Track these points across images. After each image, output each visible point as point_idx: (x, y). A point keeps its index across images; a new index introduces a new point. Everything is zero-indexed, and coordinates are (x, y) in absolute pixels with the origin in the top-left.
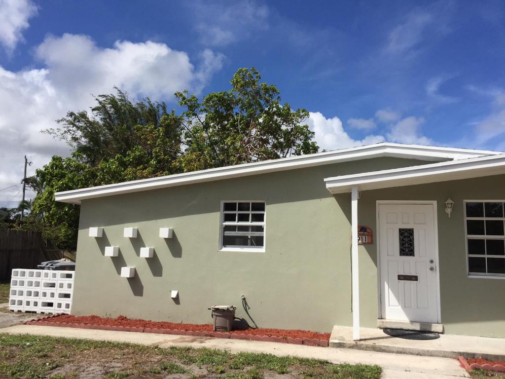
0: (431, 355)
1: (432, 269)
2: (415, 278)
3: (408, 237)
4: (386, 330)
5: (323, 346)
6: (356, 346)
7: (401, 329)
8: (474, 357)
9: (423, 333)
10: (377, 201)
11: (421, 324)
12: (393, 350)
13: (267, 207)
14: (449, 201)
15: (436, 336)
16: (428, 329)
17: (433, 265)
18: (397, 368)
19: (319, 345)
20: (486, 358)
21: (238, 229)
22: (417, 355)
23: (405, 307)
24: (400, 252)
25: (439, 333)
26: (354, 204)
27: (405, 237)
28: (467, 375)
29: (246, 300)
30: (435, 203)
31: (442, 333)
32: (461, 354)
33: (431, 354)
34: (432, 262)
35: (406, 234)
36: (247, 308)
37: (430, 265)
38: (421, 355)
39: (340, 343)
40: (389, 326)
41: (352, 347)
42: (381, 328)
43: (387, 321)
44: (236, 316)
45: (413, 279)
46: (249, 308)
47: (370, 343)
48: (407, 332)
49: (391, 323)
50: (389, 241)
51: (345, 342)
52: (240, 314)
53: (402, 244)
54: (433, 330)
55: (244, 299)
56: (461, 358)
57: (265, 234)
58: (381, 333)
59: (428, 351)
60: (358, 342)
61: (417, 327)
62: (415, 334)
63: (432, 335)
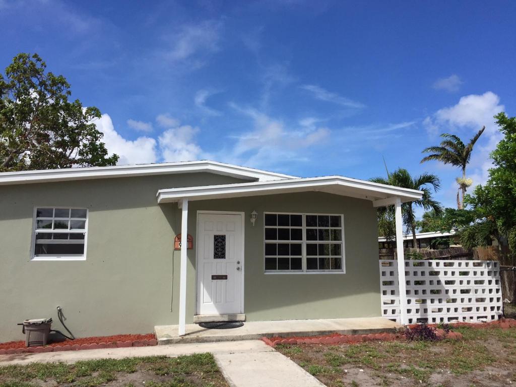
0: (243, 339)
1: (238, 269)
2: (225, 277)
3: (221, 242)
4: (201, 324)
5: (153, 345)
6: (183, 340)
7: (213, 322)
8: (272, 337)
9: (230, 323)
10: (198, 211)
11: (229, 316)
12: (213, 339)
13: (88, 214)
14: (254, 213)
15: (240, 324)
16: (234, 319)
17: (239, 266)
18: (222, 352)
19: (148, 345)
20: (281, 336)
21: (54, 236)
22: (232, 340)
23: (216, 302)
24: (214, 256)
25: (242, 321)
26: (185, 214)
27: (218, 242)
28: (274, 349)
29: (62, 311)
30: (243, 214)
31: (244, 321)
32: (263, 335)
33: (242, 338)
34: (238, 263)
35: (220, 240)
36: (63, 319)
37: (237, 266)
38: (235, 340)
39: (168, 340)
40: (203, 320)
41: (179, 342)
42: (196, 323)
43: (202, 316)
44: (52, 329)
45: (224, 278)
46: (65, 319)
47: (194, 336)
48: (218, 324)
49: (205, 317)
50: (206, 246)
51: (172, 338)
52: (56, 326)
53: (216, 249)
54: (237, 320)
55: (60, 311)
56: (264, 338)
57: (86, 241)
58: (198, 327)
59: (240, 336)
60: (184, 337)
61: (226, 319)
62: (225, 324)
63: (238, 324)
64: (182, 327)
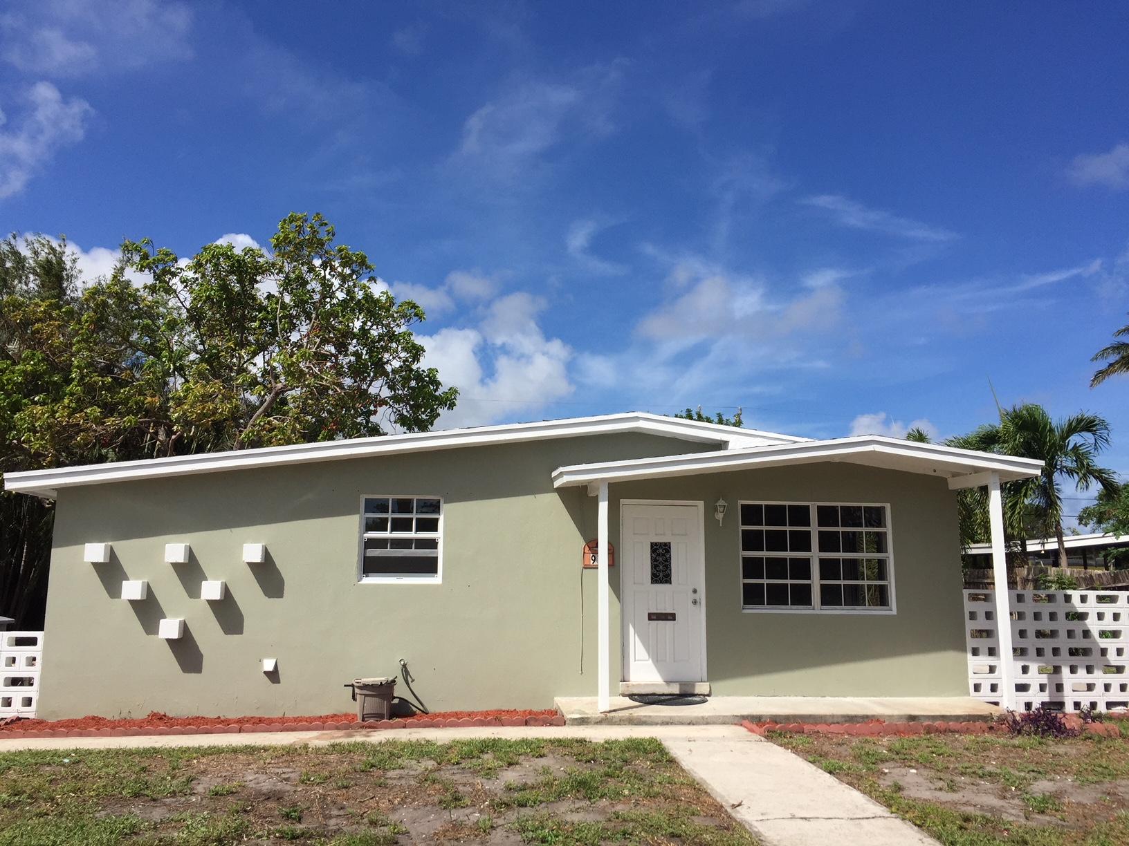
0: (707, 724)
1: (695, 602)
2: (671, 617)
3: (663, 555)
4: (631, 696)
5: (559, 726)
6: (606, 720)
7: (654, 694)
8: (760, 720)
9: (684, 697)
10: (621, 500)
11: (680, 685)
12: (656, 721)
13: (445, 507)
14: (721, 502)
15: (703, 699)
16: (689, 692)
17: (696, 597)
18: (675, 739)
19: (551, 725)
20: (775, 719)
21: (391, 545)
22: (689, 724)
23: (657, 661)
24: (652, 579)
25: (704, 695)
26: (603, 507)
27: (658, 555)
28: (763, 739)
29: (407, 666)
30: (701, 504)
31: (709, 695)
32: (744, 717)
33: (706, 721)
34: (695, 591)
35: (661, 551)
36: (410, 680)
37: (691, 596)
38: (693, 724)
39: (582, 718)
40: (636, 691)
41: (600, 722)
42: (624, 695)
43: (634, 683)
44: (395, 695)
45: (669, 618)
46: (413, 681)
47: (621, 714)
48: (662, 698)
49: (639, 685)
50: (639, 563)
51: (589, 716)
52: (400, 691)
53: (655, 566)
54: (697, 691)
55: (404, 666)
56: (746, 722)
57: (440, 552)
58: (628, 702)
59: (703, 717)
60: (608, 714)
61: (675, 689)
62: (674, 699)
63: (697, 699)
64: (605, 700)
